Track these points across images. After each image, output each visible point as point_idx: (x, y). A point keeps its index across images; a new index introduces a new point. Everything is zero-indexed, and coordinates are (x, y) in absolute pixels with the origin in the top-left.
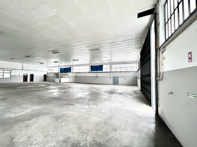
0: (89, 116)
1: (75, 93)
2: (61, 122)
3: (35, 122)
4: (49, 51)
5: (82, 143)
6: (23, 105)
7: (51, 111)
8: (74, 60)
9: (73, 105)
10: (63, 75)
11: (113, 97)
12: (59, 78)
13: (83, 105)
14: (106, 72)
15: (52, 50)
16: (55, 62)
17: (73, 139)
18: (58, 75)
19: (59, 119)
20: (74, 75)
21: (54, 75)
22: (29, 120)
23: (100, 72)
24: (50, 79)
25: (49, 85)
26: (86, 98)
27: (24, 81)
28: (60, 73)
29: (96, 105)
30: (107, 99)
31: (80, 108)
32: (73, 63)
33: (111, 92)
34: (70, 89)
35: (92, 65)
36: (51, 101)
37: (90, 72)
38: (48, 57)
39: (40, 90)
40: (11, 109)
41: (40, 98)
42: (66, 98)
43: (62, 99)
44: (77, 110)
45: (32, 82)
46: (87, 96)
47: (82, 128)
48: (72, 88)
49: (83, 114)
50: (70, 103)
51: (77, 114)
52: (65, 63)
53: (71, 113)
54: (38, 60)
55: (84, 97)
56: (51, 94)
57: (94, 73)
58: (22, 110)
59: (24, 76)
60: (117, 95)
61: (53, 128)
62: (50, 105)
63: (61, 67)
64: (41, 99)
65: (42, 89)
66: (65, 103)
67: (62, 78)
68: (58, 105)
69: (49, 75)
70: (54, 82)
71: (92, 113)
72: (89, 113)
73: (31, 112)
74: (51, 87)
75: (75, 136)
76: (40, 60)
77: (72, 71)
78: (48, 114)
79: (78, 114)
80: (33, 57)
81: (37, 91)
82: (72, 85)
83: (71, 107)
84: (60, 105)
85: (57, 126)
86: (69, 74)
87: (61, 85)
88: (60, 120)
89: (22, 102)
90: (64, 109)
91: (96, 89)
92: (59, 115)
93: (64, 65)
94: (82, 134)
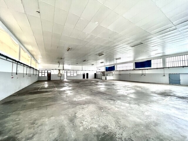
0: (129, 115)
1: (118, 91)
2: (103, 112)
3: (87, 107)
4: (96, 55)
5: (118, 135)
6: (82, 94)
7: (97, 102)
8: (117, 59)
9: (114, 100)
10: (108, 73)
11: (167, 100)
12: (105, 76)
13: (124, 103)
14: (157, 69)
15: (98, 54)
16: (101, 63)
17: (110, 128)
18: (104, 73)
19: (101, 109)
20: (117, 73)
21: (101, 73)
22: (84, 105)
23: (147, 69)
24: (98, 76)
25: (98, 82)
26: (128, 96)
27: (83, 78)
28: (106, 72)
29: (139, 105)
30: (156, 102)
31: (120, 104)
32: (116, 62)
33: (163, 93)
34: (113, 86)
35: (137, 61)
36: (97, 94)
37: (134, 70)
38: (96, 60)
39: (92, 85)
40: (76, 96)
41: (91, 90)
42: (109, 93)
43: (106, 94)
44: (117, 106)
45: (87, 79)
46: (129, 94)
47: (120, 123)
48: (116, 86)
49: (122, 111)
50: (112, 98)
51: (116, 109)
52: (109, 62)
53: (112, 107)
54: (90, 62)
55: (126, 95)
56: (99, 89)
57: (140, 70)
58: (81, 97)
59: (83, 74)
60: (174, 98)
61: (97, 115)
62: (97, 97)
63: (106, 67)
64: (92, 92)
65: (93, 84)
66: (108, 97)
67: (107, 76)
68: (102, 98)
69: (98, 73)
70: (101, 79)
71: (132, 112)
72: (129, 111)
73: (85, 100)
74: (99, 83)
75: (112, 127)
76: (91, 62)
77: (116, 70)
78: (95, 103)
79: (118, 109)
80: (87, 61)
81: (90, 85)
82: (116, 82)
83: (112, 102)
84: (103, 99)
85: (99, 114)
86: (113, 72)
87: (107, 82)
88: (102, 111)
89: (81, 92)
90: (106, 102)
91: (142, 89)
92: (102, 106)
93: (109, 64)
94: (119, 128)
